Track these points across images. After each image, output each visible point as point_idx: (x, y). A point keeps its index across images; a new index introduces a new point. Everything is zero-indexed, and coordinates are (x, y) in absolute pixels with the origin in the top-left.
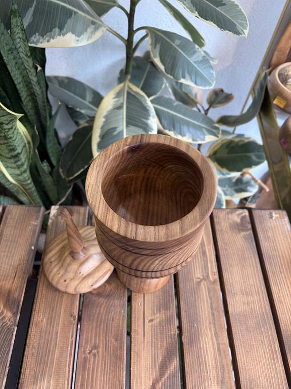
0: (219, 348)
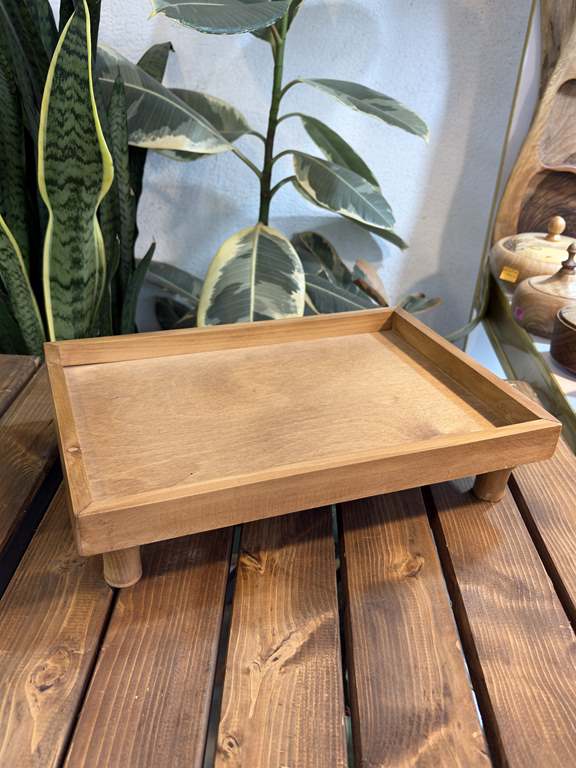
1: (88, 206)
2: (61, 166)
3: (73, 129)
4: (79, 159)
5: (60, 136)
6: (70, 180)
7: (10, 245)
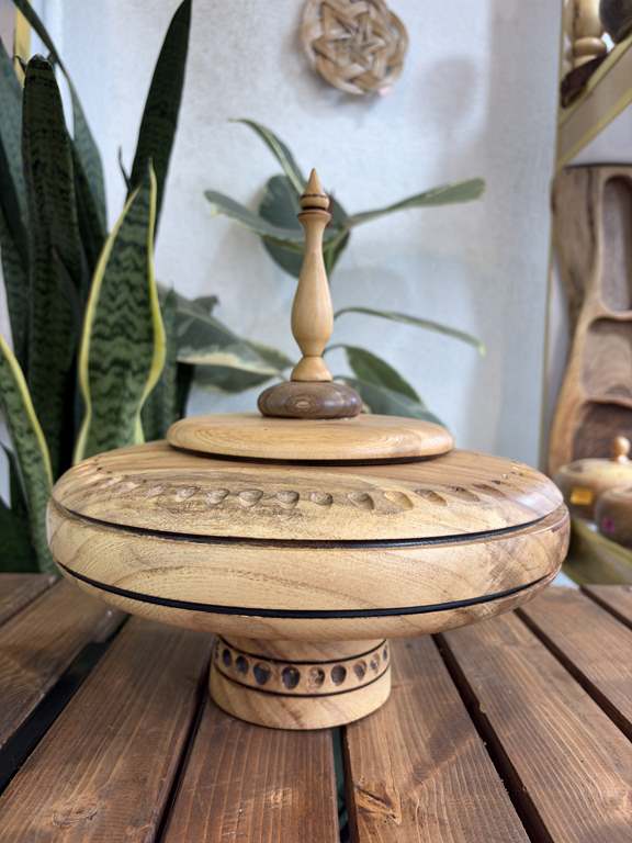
0: (585, 720)
1: (133, 397)
2: (106, 346)
3: (126, 302)
4: (129, 337)
5: (110, 311)
6: (116, 362)
7: (37, 446)
